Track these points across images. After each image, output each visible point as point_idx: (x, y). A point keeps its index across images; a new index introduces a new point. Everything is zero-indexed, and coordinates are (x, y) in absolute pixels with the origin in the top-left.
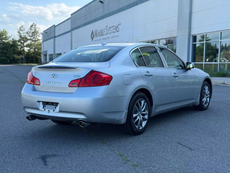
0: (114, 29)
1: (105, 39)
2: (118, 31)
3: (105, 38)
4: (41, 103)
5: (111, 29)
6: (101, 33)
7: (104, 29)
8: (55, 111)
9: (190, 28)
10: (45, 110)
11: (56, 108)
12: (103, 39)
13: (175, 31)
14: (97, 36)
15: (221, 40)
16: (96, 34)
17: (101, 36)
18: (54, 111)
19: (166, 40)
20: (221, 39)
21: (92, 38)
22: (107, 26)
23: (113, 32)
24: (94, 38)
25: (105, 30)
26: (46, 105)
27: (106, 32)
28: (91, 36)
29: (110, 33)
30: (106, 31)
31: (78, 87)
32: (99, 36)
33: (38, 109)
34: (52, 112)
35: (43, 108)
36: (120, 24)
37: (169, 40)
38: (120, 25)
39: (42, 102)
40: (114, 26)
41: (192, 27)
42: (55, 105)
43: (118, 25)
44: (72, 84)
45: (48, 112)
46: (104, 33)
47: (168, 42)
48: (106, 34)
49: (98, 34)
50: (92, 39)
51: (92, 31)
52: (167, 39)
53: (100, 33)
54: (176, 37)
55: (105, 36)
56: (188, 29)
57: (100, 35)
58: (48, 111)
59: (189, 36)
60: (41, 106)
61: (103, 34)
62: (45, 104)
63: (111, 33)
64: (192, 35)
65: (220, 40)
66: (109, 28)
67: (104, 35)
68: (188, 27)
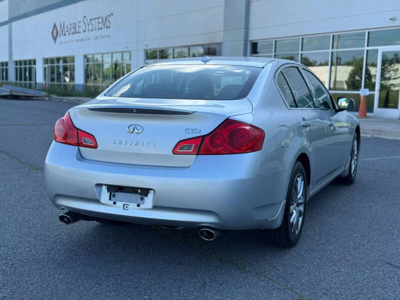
0: (99, 23)
1: (82, 40)
2: (107, 27)
3: (81, 38)
4: (104, 189)
5: (93, 22)
6: (72, 29)
7: (79, 22)
8: (141, 206)
9: (247, 29)
10: (115, 203)
11: (142, 199)
12: (77, 40)
13: (220, 32)
14: (65, 35)
15: (302, 52)
16: (62, 32)
17: (73, 33)
18: (138, 206)
19: (204, 49)
20: (302, 50)
21: (53, 37)
22: (85, 17)
23: (99, 29)
24: (58, 37)
25: (81, 24)
26: (116, 192)
27: (83, 28)
28: (52, 33)
29: (92, 30)
30: (84, 26)
31: (197, 154)
32: (69, 34)
33: (97, 201)
34: (133, 209)
35: (110, 199)
36: (112, 14)
37: (209, 49)
38: (112, 17)
39: (105, 185)
40: (100, 17)
41: (251, 27)
42: (140, 194)
43: (109, 16)
44: (181, 147)
45: (124, 209)
46: (80, 28)
47: (207, 50)
48: (84, 31)
49: (67, 31)
50: (55, 39)
51: (55, 25)
52: (206, 47)
53: (70, 29)
54: (221, 43)
55: (82, 35)
56: (243, 30)
57: (71, 33)
58: (124, 205)
59: (244, 43)
60: (105, 195)
61: (77, 31)
62: (115, 190)
63: (94, 31)
64: (250, 41)
65: (300, 52)
66: (89, 21)
67: (79, 33)
68: (243, 26)
